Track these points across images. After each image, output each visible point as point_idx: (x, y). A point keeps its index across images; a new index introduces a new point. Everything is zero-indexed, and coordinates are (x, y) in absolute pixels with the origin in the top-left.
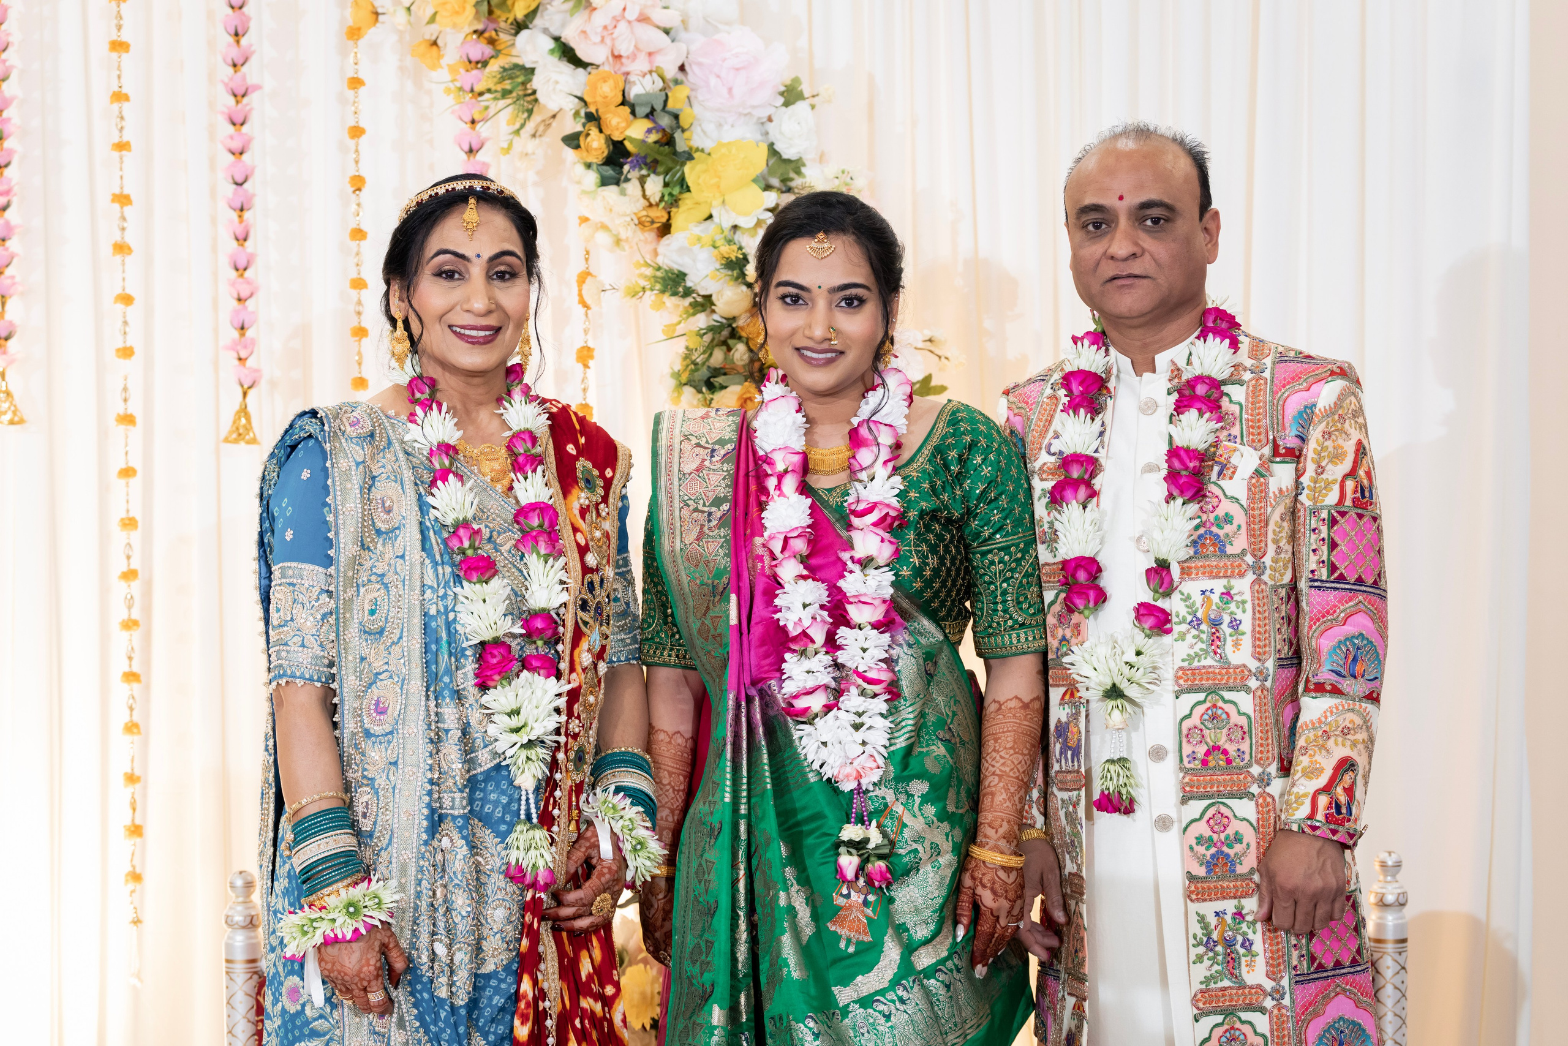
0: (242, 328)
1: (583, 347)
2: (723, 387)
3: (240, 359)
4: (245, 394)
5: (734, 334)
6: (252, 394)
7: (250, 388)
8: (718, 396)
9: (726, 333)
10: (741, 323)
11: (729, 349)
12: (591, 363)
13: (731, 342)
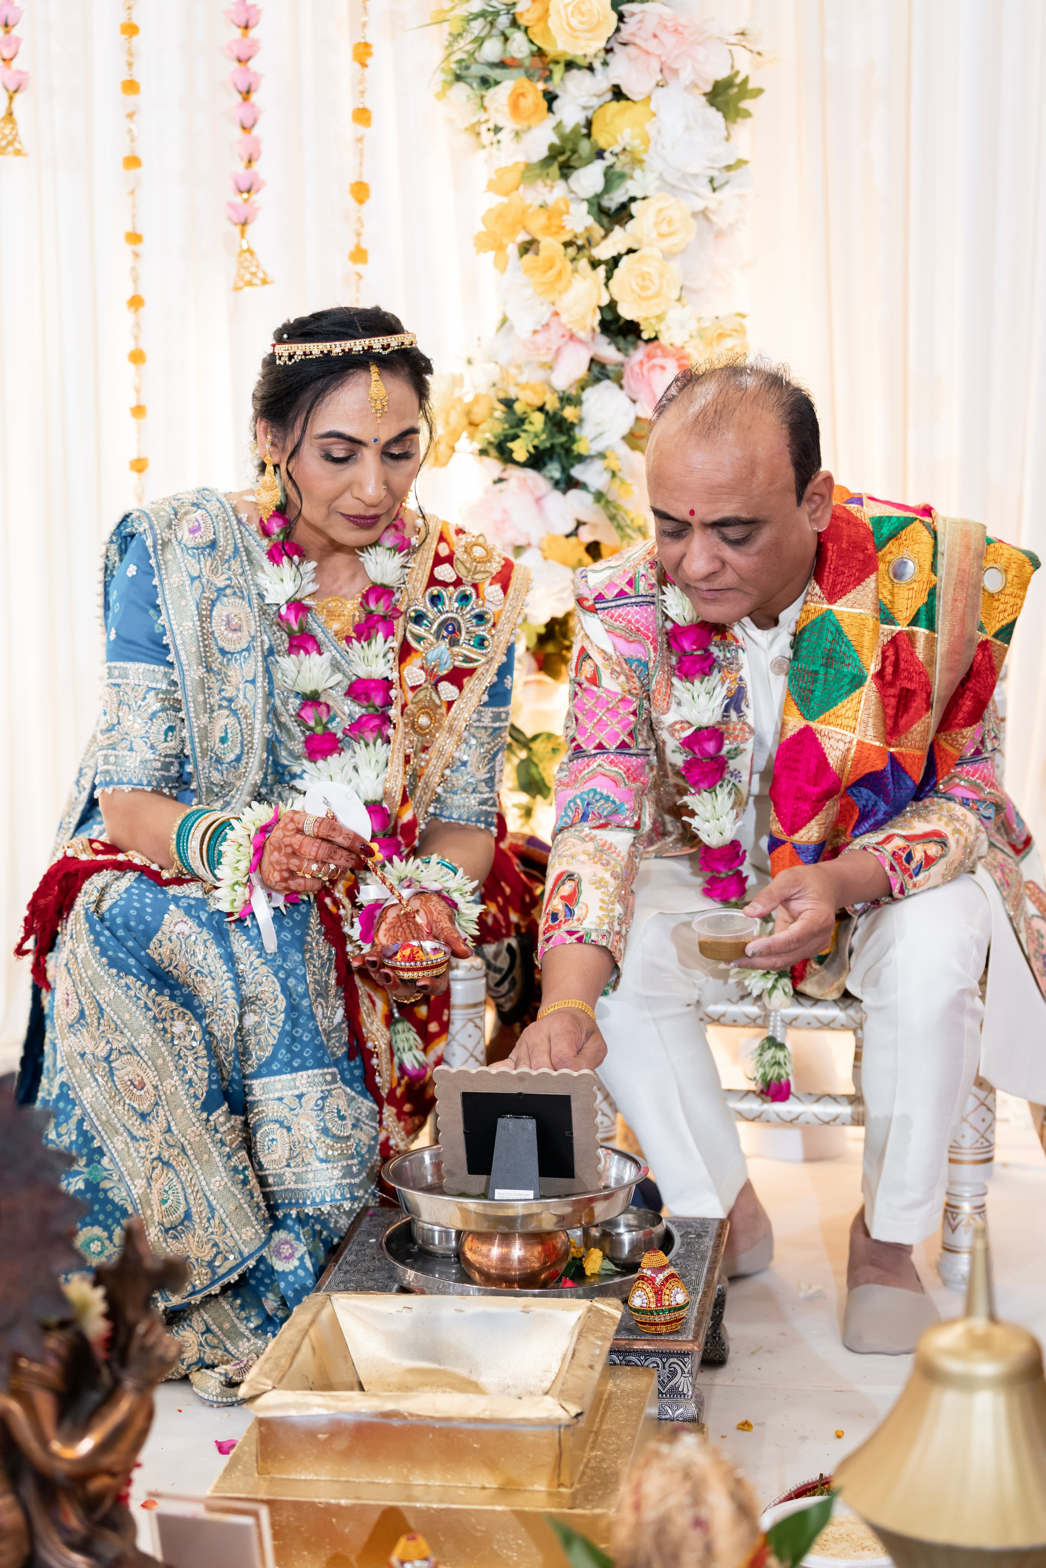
0: (6, 25)
1: (360, 44)
2: (497, 83)
3: (4, 60)
4: (11, 98)
5: (514, 23)
6: (18, 97)
7: (16, 91)
8: (493, 91)
9: (503, 21)
10: (518, 9)
11: (506, 39)
12: (369, 61)
13: (508, 32)
